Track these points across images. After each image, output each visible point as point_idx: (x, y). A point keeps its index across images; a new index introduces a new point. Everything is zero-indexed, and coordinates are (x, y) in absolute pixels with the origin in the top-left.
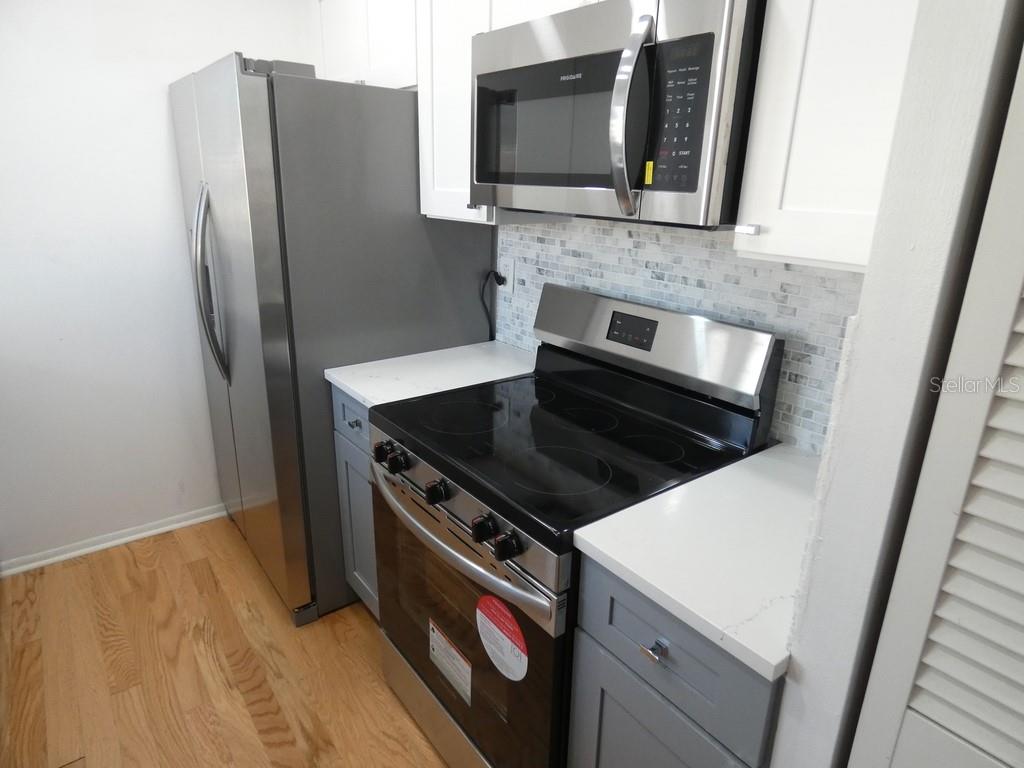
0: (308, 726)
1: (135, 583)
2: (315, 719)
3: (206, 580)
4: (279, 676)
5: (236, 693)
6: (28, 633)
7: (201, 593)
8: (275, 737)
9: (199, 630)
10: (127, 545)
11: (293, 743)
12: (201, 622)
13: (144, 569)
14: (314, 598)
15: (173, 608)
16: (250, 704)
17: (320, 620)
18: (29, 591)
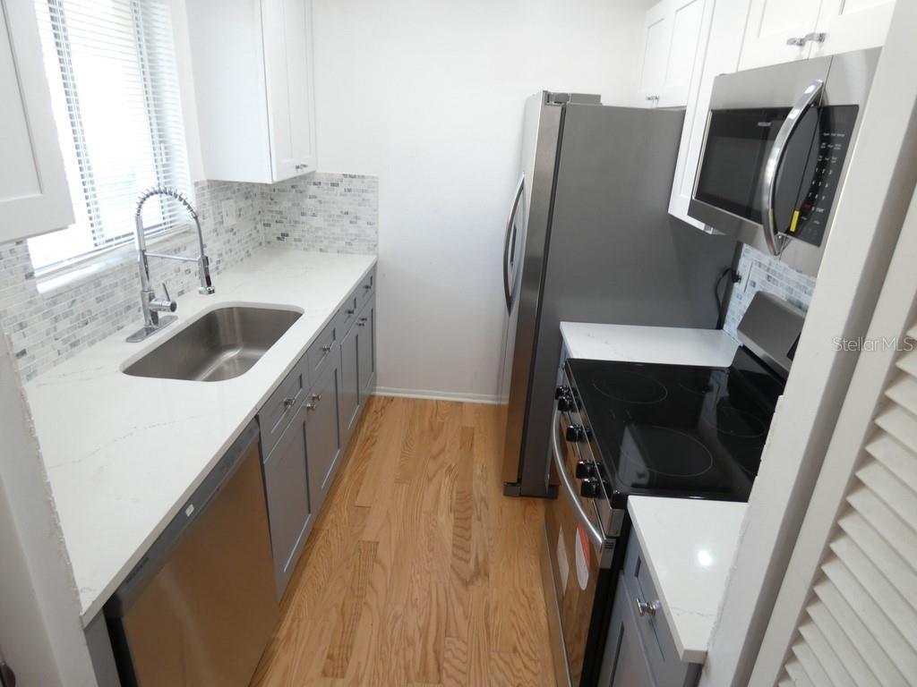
0: (481, 558)
1: (431, 428)
3: (468, 442)
4: (480, 519)
5: (452, 515)
6: (374, 431)
7: (461, 448)
8: (460, 553)
9: (450, 469)
10: (437, 401)
11: (468, 562)
12: (453, 465)
13: (438, 419)
14: (519, 480)
15: (443, 450)
16: (456, 526)
17: (520, 498)
18: (383, 407)
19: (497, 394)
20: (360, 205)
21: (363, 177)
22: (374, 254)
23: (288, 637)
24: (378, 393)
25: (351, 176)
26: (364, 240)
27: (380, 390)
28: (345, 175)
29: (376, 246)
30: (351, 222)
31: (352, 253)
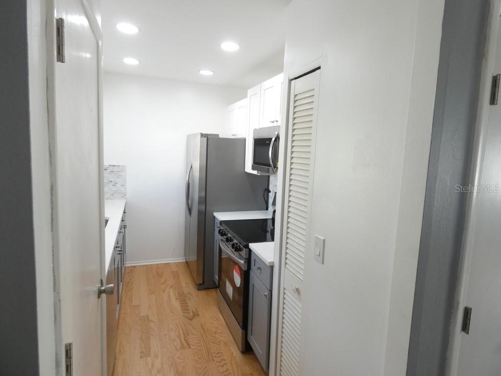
0: (194, 311)
1: (157, 273)
2: (196, 310)
3: (176, 276)
4: (190, 300)
5: (178, 301)
6: (130, 279)
7: (174, 279)
8: (185, 311)
9: (171, 287)
10: (157, 264)
11: (189, 313)
12: (173, 285)
13: (160, 270)
14: (203, 283)
15: (166, 281)
16: (182, 306)
17: (204, 290)
18: (131, 271)
20: (117, 177)
21: (119, 166)
22: (125, 199)
24: (127, 265)
25: (113, 166)
26: (120, 193)
27: (128, 264)
28: (110, 165)
29: (125, 195)
30: (113, 185)
31: (114, 199)
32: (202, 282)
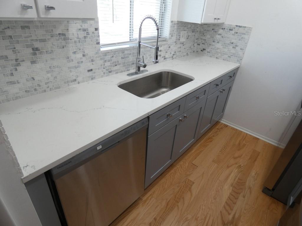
0: (237, 216)
1: (239, 144)
2: (240, 217)
3: (254, 157)
4: (244, 197)
5: (231, 188)
6: (214, 136)
7: (249, 159)
8: (227, 208)
9: (240, 166)
10: (247, 134)
11: (229, 214)
12: (242, 165)
13: (244, 142)
14: (273, 190)
15: (240, 157)
16: (231, 194)
17: (270, 197)
19: (279, 141)
20: (240, 40)
21: (245, 27)
22: (240, 63)
23: (145, 201)
24: (222, 122)
25: (240, 27)
26: (237, 57)
27: (223, 121)
28: (237, 26)
29: (241, 60)
30: (233, 47)
31: (229, 61)
32: (271, 188)
